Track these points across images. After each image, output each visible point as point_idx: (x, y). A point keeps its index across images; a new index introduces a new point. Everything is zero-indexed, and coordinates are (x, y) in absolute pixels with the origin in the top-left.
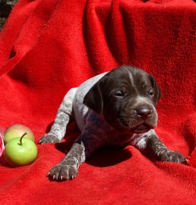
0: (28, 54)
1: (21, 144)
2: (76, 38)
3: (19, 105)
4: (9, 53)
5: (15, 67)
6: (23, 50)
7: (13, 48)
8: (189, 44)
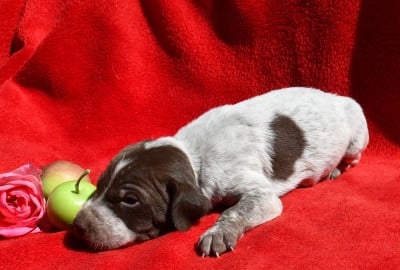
0: (46, 41)
1: (77, 192)
2: (127, 7)
3: (43, 128)
4: (10, 44)
5: (26, 65)
6: (36, 37)
7: (16, 34)
8: (329, 6)
